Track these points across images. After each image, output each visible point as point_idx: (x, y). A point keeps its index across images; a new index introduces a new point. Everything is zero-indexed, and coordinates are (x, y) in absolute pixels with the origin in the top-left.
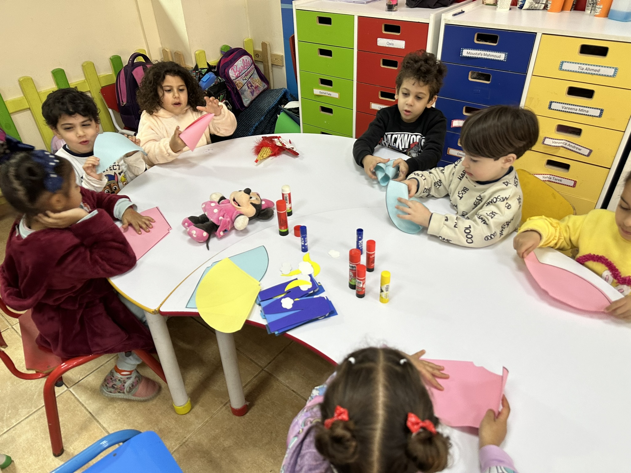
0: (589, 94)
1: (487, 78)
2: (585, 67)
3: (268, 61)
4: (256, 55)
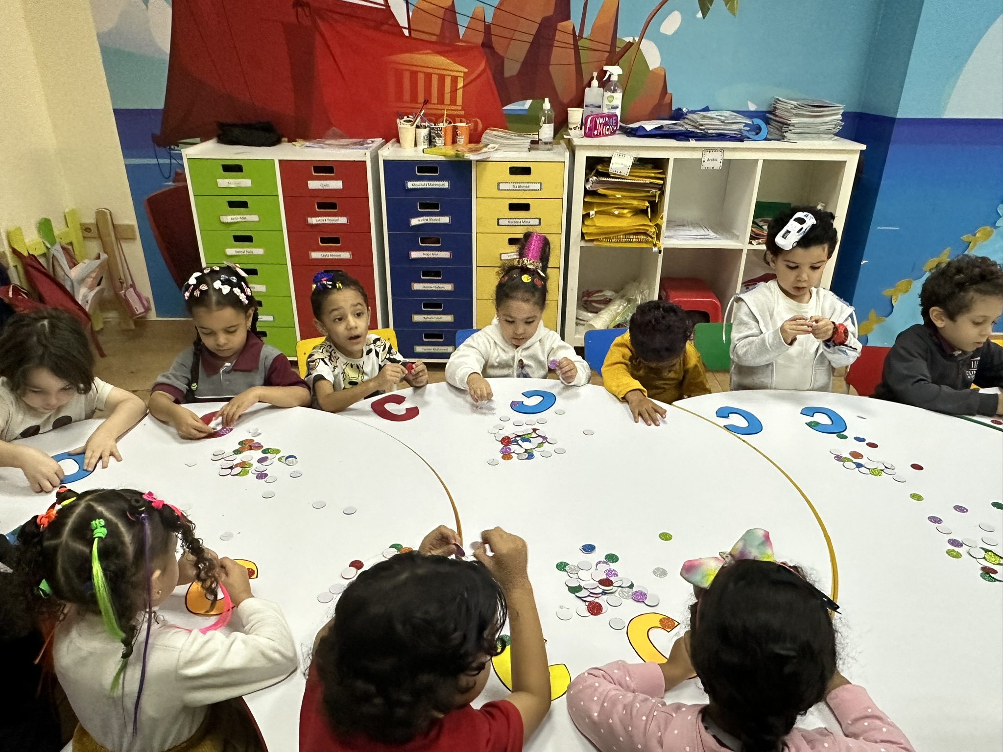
0: (525, 207)
1: (436, 206)
2: (517, 185)
3: (109, 235)
4: (86, 229)
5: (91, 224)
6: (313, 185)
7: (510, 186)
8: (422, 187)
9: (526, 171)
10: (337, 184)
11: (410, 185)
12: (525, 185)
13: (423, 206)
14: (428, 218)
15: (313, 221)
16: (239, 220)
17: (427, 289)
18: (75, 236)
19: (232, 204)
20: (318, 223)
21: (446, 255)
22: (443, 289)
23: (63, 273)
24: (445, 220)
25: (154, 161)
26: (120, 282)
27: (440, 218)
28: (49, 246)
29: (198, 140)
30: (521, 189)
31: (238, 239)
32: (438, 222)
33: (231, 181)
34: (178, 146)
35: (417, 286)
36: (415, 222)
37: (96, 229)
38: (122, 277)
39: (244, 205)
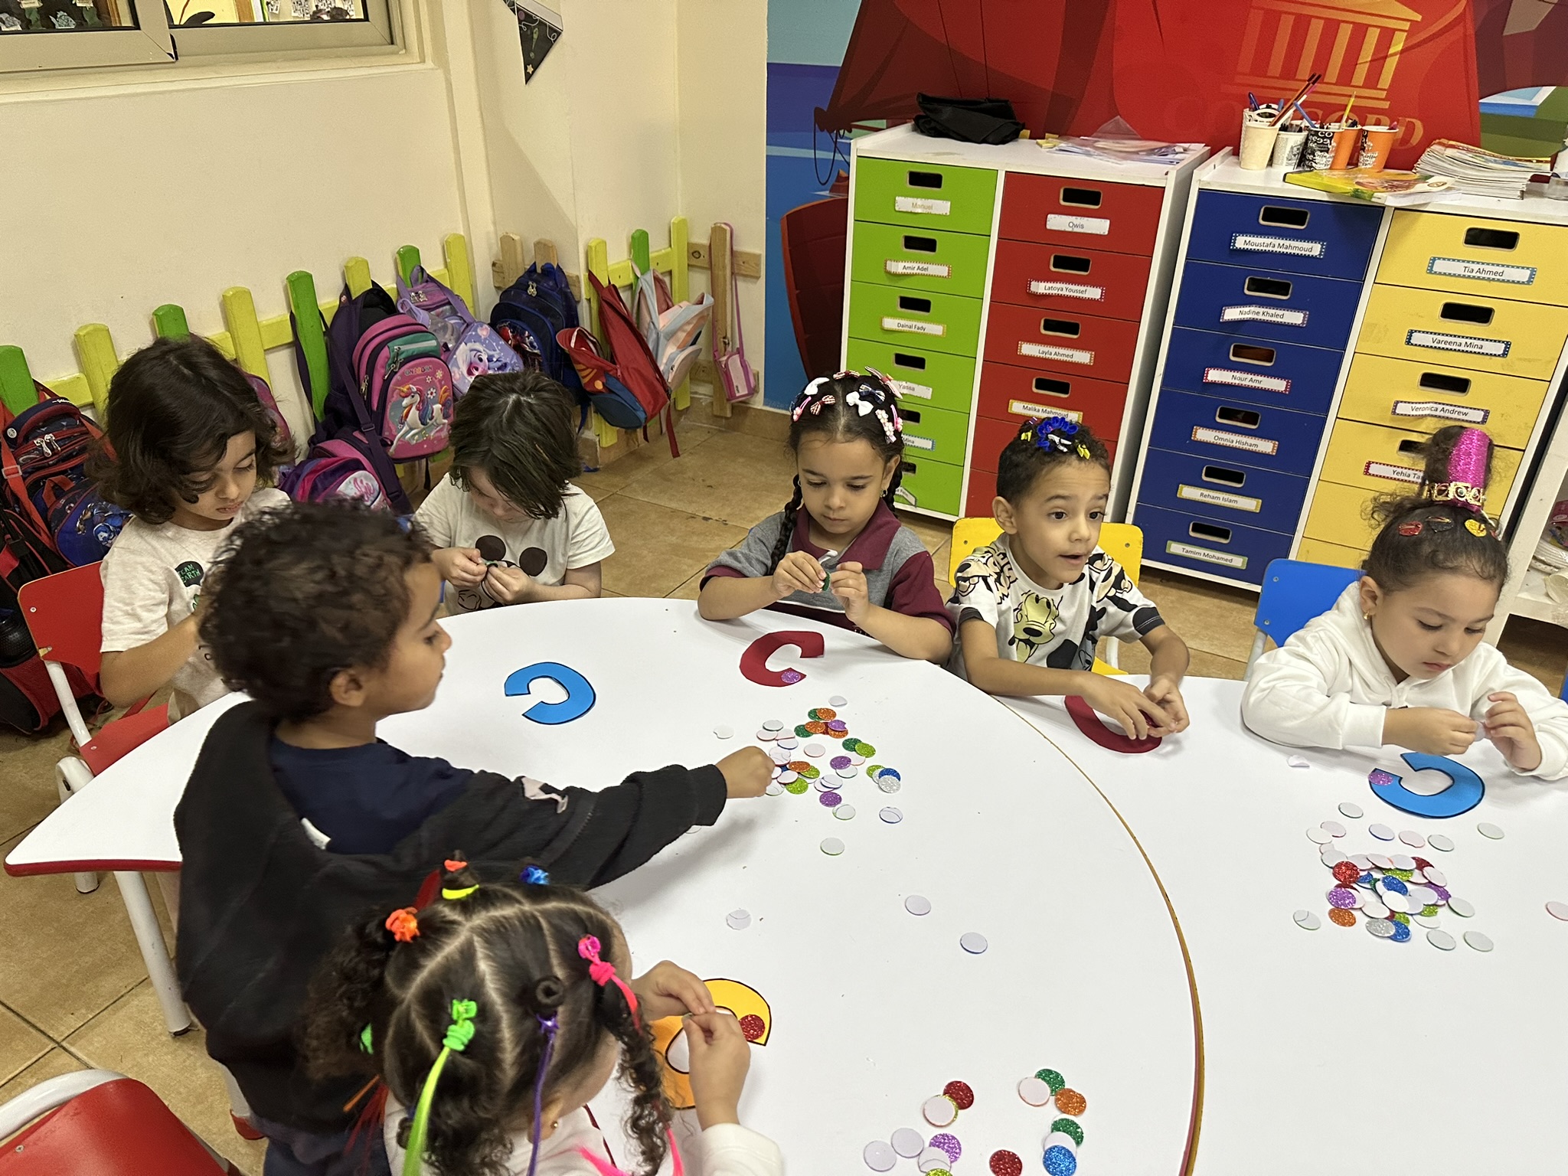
0: (1482, 315)
1: (1282, 289)
2: (1476, 267)
3: (724, 267)
4: (694, 253)
5: (703, 246)
6: (1057, 222)
7: (1458, 268)
8: (1264, 248)
9: (1507, 240)
10: (1099, 226)
11: (1241, 242)
12: (1495, 269)
13: (1256, 285)
14: (1261, 310)
15: (1040, 288)
16: (915, 271)
17: (1222, 442)
18: (677, 261)
19: (912, 243)
20: (1048, 292)
21: (1279, 385)
22: (1253, 448)
23: (648, 319)
24: (1296, 318)
25: (809, 153)
26: (725, 343)
27: (1286, 312)
28: (639, 276)
29: (882, 123)
30: (1483, 275)
31: (908, 303)
32: (1279, 320)
33: (919, 201)
34: (850, 131)
35: (1203, 435)
36: (1231, 314)
37: (707, 256)
38: (729, 335)
39: (929, 245)
